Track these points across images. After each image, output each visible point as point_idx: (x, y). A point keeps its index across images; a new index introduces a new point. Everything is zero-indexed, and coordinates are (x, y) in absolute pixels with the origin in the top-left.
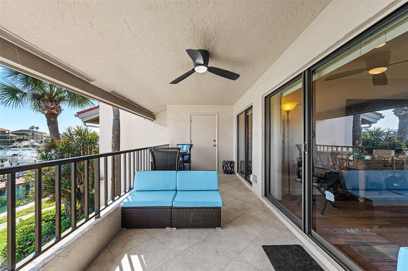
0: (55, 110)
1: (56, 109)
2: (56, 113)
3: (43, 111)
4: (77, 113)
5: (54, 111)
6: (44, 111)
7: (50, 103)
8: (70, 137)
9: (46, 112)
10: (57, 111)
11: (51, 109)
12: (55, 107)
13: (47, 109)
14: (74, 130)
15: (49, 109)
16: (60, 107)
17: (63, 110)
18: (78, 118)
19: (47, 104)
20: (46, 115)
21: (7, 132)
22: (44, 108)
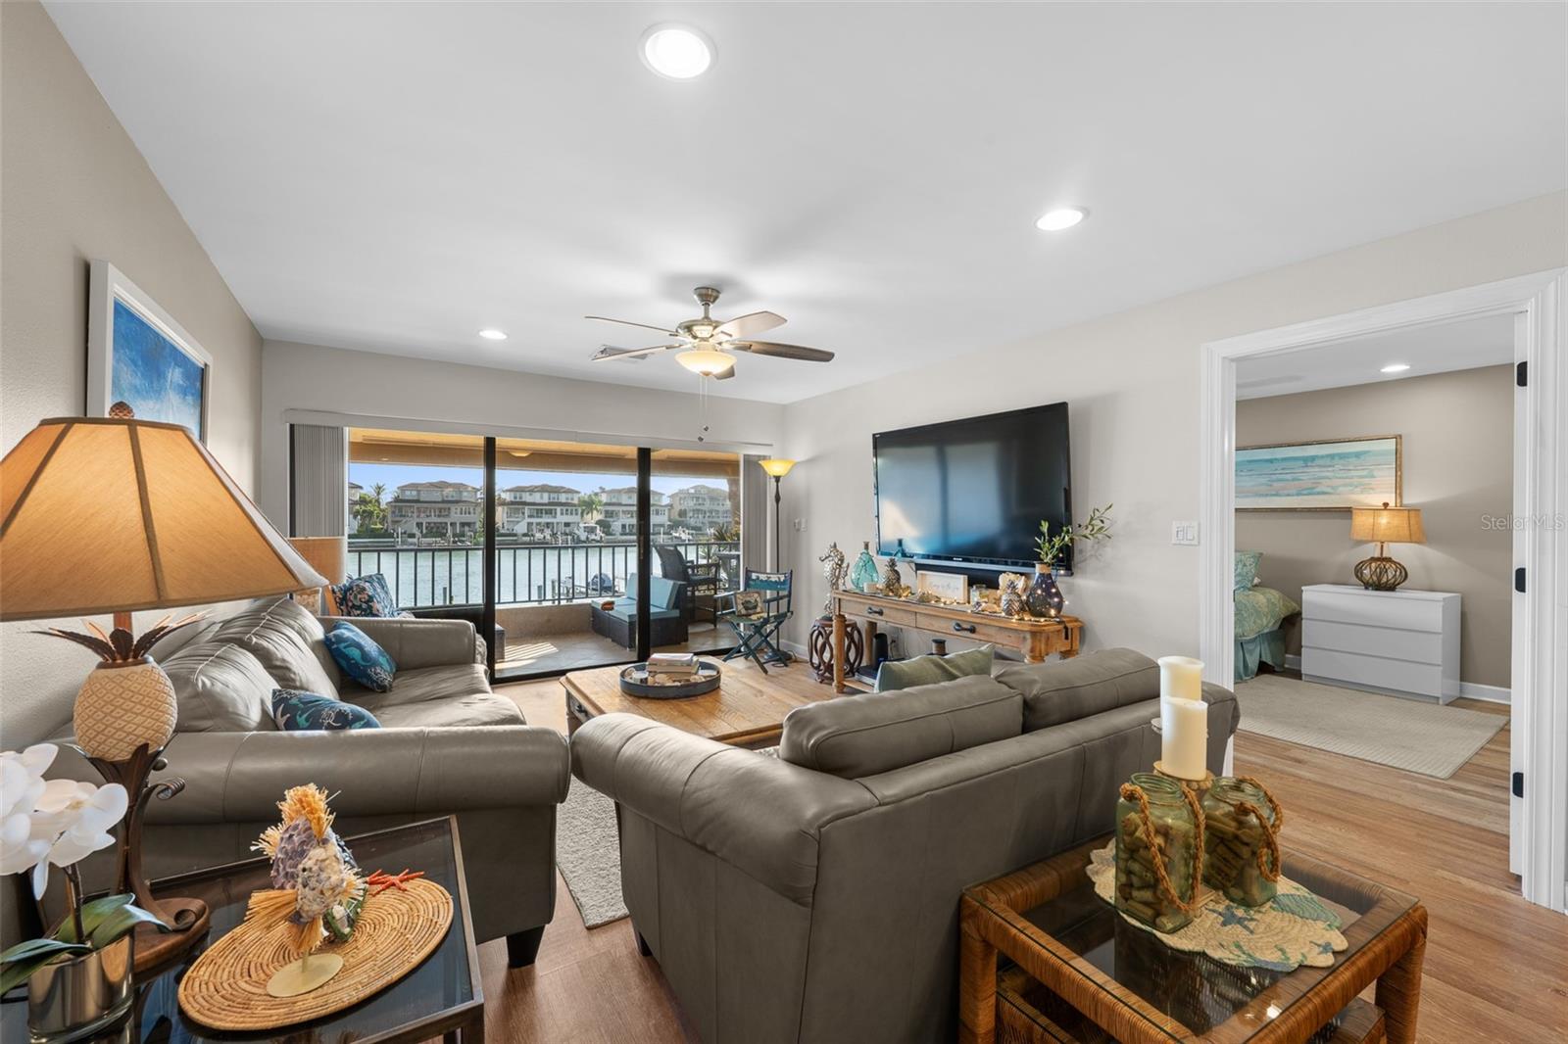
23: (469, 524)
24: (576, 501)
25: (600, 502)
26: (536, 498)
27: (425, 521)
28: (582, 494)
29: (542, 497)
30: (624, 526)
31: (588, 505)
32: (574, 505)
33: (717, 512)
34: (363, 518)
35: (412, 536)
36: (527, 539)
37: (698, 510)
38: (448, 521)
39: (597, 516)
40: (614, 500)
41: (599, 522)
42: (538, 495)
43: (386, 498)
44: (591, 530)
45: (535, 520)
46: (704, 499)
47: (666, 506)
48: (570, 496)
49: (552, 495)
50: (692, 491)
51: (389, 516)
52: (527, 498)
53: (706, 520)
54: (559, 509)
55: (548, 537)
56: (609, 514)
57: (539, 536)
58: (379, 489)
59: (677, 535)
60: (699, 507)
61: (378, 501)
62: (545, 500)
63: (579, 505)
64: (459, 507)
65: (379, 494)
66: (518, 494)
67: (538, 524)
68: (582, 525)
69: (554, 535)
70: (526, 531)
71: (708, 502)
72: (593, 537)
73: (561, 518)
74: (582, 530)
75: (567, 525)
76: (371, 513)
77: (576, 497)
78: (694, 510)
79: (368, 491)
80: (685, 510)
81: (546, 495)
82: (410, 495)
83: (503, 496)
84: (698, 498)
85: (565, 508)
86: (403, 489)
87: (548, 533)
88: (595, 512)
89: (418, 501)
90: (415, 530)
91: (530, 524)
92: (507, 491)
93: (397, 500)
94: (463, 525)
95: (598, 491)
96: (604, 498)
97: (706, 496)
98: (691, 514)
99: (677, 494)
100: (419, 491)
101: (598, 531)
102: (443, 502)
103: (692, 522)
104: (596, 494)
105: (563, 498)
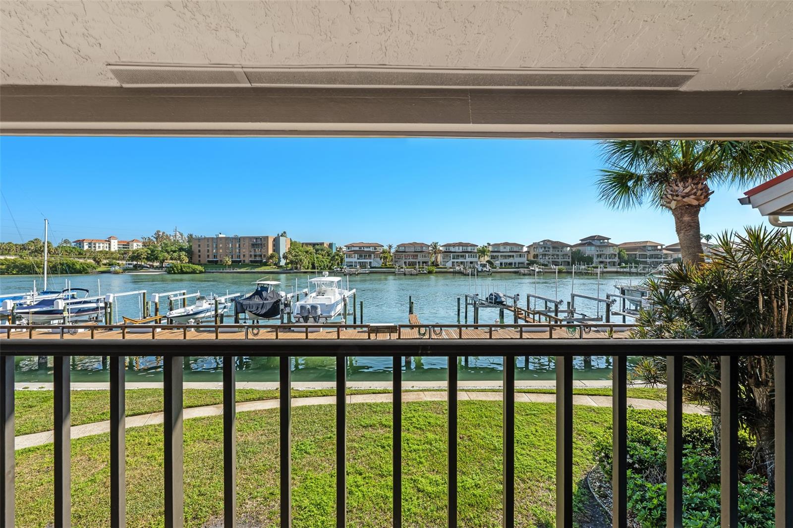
0: (693, 197)
1: (695, 194)
2: (695, 203)
3: (668, 205)
4: (745, 194)
5: (692, 200)
6: (669, 203)
7: (681, 185)
8: (724, 257)
9: (673, 205)
10: (698, 199)
11: (683, 197)
12: (692, 189)
13: (675, 198)
14: (738, 240)
15: (679, 198)
16: (706, 188)
17: (713, 192)
18: (750, 206)
19: (676, 188)
20: (674, 211)
21: (659, 247)
22: (670, 197)
23: (425, 262)
24: (476, 251)
25: (489, 251)
26: (456, 249)
27: (407, 261)
28: (479, 247)
29: (459, 249)
30: (501, 264)
31: (483, 252)
32: (475, 253)
33: (558, 255)
34: (384, 259)
35: (402, 268)
36: (452, 270)
37: (545, 254)
38: (417, 261)
39: (487, 258)
40: (496, 250)
41: (488, 261)
42: (457, 248)
43: (393, 251)
44: (484, 266)
45: (456, 260)
46: (549, 248)
47: (526, 252)
48: (473, 248)
49: (464, 248)
50: (542, 243)
51: (393, 258)
52: (452, 249)
53: (550, 260)
54: (467, 255)
55: (462, 269)
56: (493, 257)
57: (458, 268)
58: (390, 247)
59: (533, 269)
60: (545, 253)
61: (389, 252)
62: (461, 250)
63: (478, 253)
64: (421, 254)
65: (390, 249)
66: (448, 248)
67: (457, 262)
68: (479, 263)
69: (465, 268)
70: (451, 266)
71: (551, 249)
72: (485, 269)
73: (468, 260)
74: (479, 265)
75: (471, 263)
76: (387, 257)
77: (476, 248)
78: (542, 255)
79: (386, 248)
80: (537, 255)
81: (461, 248)
82: (402, 249)
83: (441, 248)
84: (545, 248)
85: (470, 254)
86: (399, 246)
87: (462, 266)
88: (486, 256)
89: (405, 252)
90: (404, 266)
91: (453, 262)
92: (442, 246)
93: (397, 251)
94: (423, 263)
95: (487, 245)
96: (490, 249)
97: (550, 246)
98: (541, 257)
99: (532, 246)
100: (405, 247)
101: (488, 266)
102: (415, 252)
103: (542, 261)
104: (486, 247)
105: (469, 249)
